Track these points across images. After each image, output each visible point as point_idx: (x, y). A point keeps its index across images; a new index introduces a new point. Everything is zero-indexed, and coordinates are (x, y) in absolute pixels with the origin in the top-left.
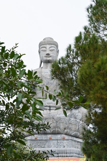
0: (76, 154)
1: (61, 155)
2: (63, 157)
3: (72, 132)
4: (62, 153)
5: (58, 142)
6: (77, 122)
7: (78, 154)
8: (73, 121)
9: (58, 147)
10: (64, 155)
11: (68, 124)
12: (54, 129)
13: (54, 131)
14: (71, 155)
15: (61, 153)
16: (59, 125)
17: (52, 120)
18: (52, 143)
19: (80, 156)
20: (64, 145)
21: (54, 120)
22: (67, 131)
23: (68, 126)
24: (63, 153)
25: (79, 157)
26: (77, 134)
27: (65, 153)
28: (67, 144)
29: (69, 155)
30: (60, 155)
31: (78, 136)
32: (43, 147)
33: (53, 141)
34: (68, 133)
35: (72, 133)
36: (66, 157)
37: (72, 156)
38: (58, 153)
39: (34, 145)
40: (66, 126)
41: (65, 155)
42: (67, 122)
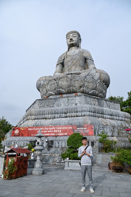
0: (89, 112)
1: (70, 114)
2: (73, 118)
3: (89, 90)
4: (71, 111)
5: (69, 99)
6: (94, 80)
7: (93, 112)
8: (90, 79)
9: (69, 105)
10: (73, 114)
11: (83, 82)
12: (69, 88)
13: (69, 90)
14: (83, 114)
15: (70, 113)
16: (73, 84)
17: (66, 79)
18: (62, 101)
19: (97, 114)
20: (76, 103)
21: (68, 79)
22: (83, 89)
23: (84, 84)
24: (72, 113)
25: (95, 115)
26: (95, 92)
27: (75, 112)
28: (79, 101)
29: (80, 114)
30: (68, 115)
31: (96, 94)
32: (52, 106)
33: (63, 99)
34: (85, 91)
35: (90, 92)
36: (76, 117)
37: (84, 116)
38: (66, 112)
39: (42, 106)
40: (82, 84)
41: (75, 114)
42: (83, 80)
